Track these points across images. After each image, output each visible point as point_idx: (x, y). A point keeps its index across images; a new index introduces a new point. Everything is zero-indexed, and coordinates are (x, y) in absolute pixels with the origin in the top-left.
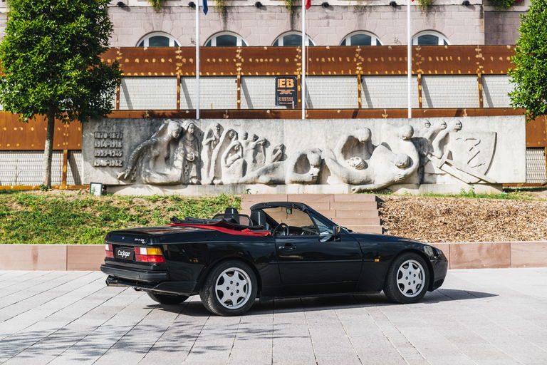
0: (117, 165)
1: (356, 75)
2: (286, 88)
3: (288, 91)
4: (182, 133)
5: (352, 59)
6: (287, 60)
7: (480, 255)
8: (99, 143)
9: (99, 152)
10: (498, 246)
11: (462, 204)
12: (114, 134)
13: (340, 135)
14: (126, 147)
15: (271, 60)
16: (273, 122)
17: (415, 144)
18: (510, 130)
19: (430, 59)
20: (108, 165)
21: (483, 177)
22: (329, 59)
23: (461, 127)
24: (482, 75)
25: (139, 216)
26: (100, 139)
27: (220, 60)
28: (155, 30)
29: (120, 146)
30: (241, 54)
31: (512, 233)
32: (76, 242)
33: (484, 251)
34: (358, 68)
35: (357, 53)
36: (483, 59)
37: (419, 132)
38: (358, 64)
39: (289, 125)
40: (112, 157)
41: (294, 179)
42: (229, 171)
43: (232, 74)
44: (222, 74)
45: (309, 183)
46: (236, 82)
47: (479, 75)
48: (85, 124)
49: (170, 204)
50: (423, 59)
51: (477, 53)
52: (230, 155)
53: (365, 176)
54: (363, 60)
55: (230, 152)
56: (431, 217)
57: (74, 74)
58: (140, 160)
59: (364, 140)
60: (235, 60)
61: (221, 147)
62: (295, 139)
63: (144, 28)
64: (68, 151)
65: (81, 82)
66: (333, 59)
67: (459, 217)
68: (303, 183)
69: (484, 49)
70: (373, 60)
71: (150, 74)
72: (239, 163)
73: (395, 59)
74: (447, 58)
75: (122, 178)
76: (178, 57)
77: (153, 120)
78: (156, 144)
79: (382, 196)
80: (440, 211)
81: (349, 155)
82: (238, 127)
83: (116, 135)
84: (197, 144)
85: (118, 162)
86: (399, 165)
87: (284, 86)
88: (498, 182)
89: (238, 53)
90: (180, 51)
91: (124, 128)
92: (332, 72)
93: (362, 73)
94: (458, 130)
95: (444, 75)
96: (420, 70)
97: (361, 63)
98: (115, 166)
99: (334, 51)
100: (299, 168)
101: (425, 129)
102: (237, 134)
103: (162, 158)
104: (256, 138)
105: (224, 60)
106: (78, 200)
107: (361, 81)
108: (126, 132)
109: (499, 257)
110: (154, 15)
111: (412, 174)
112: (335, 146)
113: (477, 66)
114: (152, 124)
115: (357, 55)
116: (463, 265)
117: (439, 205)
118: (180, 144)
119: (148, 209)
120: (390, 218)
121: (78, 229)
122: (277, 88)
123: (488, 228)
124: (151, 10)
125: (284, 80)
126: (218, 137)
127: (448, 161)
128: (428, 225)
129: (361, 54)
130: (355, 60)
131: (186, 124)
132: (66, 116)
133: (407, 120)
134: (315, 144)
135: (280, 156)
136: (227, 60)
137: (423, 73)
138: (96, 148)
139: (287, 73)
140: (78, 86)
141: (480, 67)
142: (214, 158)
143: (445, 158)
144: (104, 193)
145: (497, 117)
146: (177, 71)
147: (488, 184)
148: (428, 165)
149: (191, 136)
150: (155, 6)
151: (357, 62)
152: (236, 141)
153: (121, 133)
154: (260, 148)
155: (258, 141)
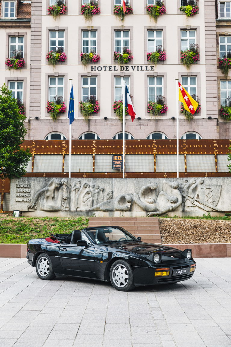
0: (27, 201)
1: (153, 154)
2: (118, 161)
3: (119, 162)
4: (61, 185)
5: (151, 146)
6: (118, 147)
7: (211, 250)
8: (19, 190)
9: (18, 194)
10: (220, 246)
11: (203, 223)
12: (26, 185)
13: (142, 186)
14: (32, 192)
15: (110, 147)
16: (108, 179)
17: (180, 191)
18: (228, 184)
19: (191, 146)
20: (23, 201)
21: (215, 208)
22: (140, 146)
23: (203, 182)
24: (217, 154)
25: (36, 229)
26: (19, 188)
27: (85, 146)
28: (54, 131)
29: (29, 191)
30: (95, 144)
31: (228, 239)
32: (3, 242)
33: (213, 248)
34: (154, 151)
35: (154, 143)
36: (218, 146)
37: (182, 185)
38: (154, 149)
39: (116, 181)
40: (25, 197)
41: (118, 208)
42: (85, 204)
43: (90, 153)
44: (85, 153)
45: (126, 211)
46: (93, 157)
47: (215, 154)
48: (11, 180)
49: (52, 223)
50: (187, 146)
51: (214, 143)
52: (85, 196)
53: (154, 207)
54: (157, 147)
55: (85, 195)
56: (187, 230)
57: (6, 155)
58: (39, 198)
59: (154, 188)
60: (92, 146)
61: (81, 192)
62: (119, 188)
63: (48, 130)
64: (4, 193)
65: (10, 159)
66: (142, 146)
67: (201, 230)
68: (123, 210)
69: (218, 141)
70: (162, 146)
71: (49, 153)
72: (90, 200)
73: (173, 146)
74: (199, 146)
75: (30, 208)
76: (63, 145)
77: (46, 178)
78: (47, 191)
79: (161, 218)
80: (191, 227)
81: (146, 197)
82: (90, 182)
83: (28, 186)
84: (69, 190)
85: (28, 199)
86: (172, 202)
87: (117, 160)
88: (223, 211)
89: (93, 143)
90: (65, 142)
91: (31, 182)
92: (141, 152)
93: (156, 153)
94: (202, 184)
95: (198, 154)
96: (186, 152)
97: (155, 148)
98: (26, 202)
99: (142, 142)
100: (120, 203)
101: (185, 183)
102: (89, 186)
103: (50, 198)
104: (98, 187)
105: (86, 146)
106: (5, 220)
107: (155, 157)
108: (32, 184)
109: (221, 252)
110: (53, 124)
111: (179, 206)
112: (139, 192)
113: (215, 150)
114: (46, 180)
115: (154, 144)
116: (202, 256)
117: (191, 224)
118: (60, 190)
119: (41, 225)
120: (165, 230)
121: (4, 235)
122: (113, 161)
123: (216, 236)
124: (52, 121)
125: (117, 156)
126: (79, 187)
127: (197, 199)
128: (185, 234)
129: (156, 143)
130: (153, 147)
131: (63, 180)
132: (2, 176)
133: (176, 179)
134: (129, 190)
135: (111, 197)
136: (88, 146)
137: (187, 153)
138: (17, 192)
139: (118, 153)
140: (8, 161)
141: (216, 150)
142: (77, 198)
143: (195, 198)
144: (20, 216)
145: (222, 178)
146: (63, 152)
147: (217, 211)
148: (186, 202)
149: (65, 186)
150: (54, 119)
151: (154, 147)
152: (89, 189)
153: (30, 185)
154: (101, 192)
155: (100, 189)
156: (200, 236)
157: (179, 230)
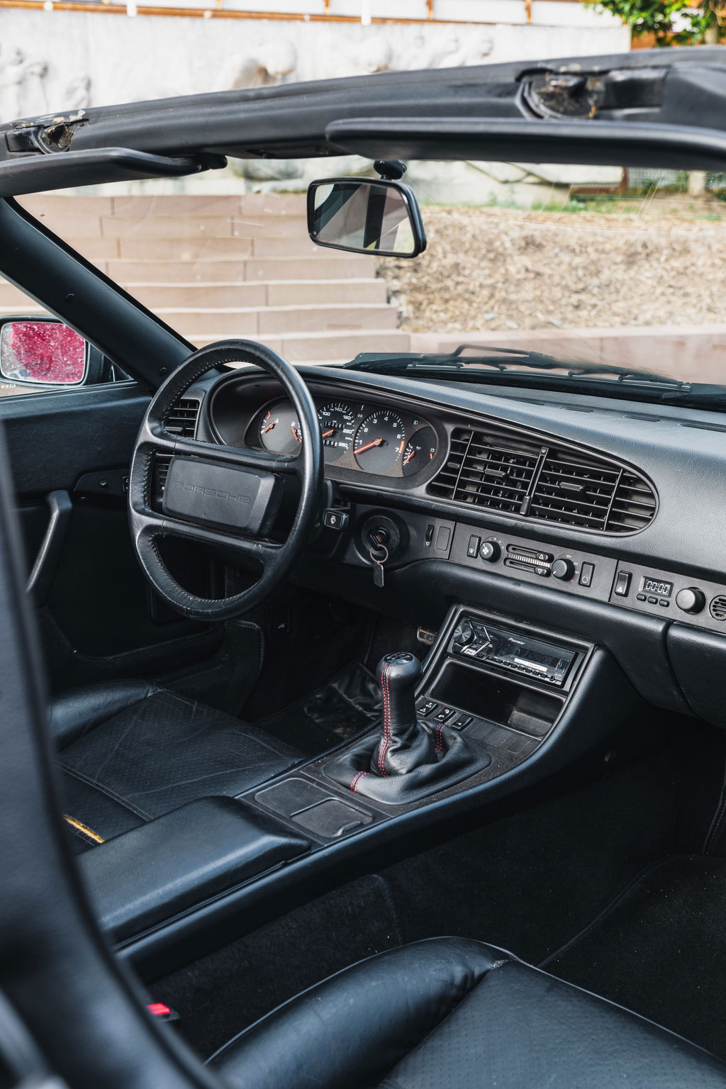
37: (399, 58)
59: (280, 69)
88: (564, 181)
101: (413, 51)
104: (20, 56)
117: (503, 228)
128: (497, 278)
147: (546, 183)
154: (34, 82)
155: (25, 64)
156: (574, 287)
157: (461, 258)
